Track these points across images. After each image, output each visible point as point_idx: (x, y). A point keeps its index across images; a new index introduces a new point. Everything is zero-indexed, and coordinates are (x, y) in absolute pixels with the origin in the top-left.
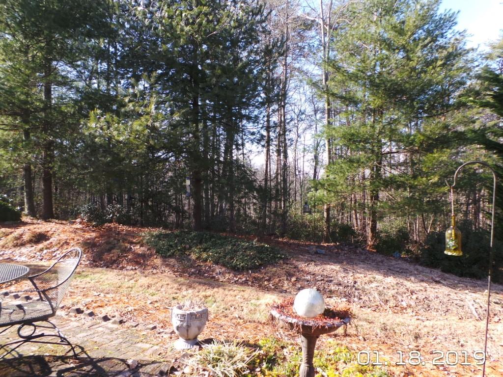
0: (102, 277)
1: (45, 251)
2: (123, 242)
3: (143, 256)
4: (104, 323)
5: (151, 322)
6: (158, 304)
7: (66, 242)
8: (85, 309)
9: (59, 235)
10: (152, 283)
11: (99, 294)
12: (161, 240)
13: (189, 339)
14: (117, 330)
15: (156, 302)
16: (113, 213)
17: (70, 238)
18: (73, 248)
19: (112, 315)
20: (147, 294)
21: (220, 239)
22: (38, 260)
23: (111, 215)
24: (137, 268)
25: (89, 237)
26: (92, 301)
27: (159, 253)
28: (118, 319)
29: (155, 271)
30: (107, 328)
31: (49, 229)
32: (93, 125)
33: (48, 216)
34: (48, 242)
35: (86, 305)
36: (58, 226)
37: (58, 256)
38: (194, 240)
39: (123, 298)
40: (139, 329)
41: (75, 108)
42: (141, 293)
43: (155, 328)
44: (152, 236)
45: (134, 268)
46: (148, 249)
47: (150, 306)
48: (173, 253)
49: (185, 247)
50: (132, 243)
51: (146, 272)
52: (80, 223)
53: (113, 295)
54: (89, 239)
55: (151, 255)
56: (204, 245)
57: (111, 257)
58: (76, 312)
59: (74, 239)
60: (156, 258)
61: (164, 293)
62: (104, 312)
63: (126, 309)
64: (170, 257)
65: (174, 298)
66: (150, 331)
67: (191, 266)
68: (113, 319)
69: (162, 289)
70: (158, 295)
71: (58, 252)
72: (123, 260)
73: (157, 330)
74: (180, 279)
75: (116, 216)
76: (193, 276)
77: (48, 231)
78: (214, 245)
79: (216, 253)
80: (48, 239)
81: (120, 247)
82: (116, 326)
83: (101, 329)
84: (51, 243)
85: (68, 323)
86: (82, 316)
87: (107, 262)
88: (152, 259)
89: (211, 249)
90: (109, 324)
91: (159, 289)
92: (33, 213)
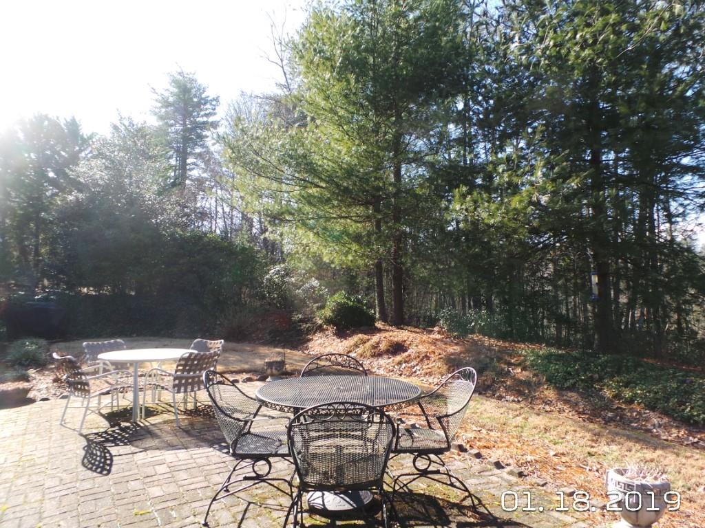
0: (478, 406)
1: (404, 365)
2: (498, 362)
3: (527, 383)
4: (497, 471)
5: (565, 484)
6: (567, 459)
7: (426, 356)
8: (468, 447)
9: (417, 346)
10: (550, 425)
11: (479, 429)
12: (552, 363)
13: (639, 526)
14: (517, 484)
15: (563, 454)
16: (476, 320)
17: (430, 350)
18: (434, 364)
19: (506, 462)
20: (546, 441)
21: (652, 370)
22: (397, 375)
23: (473, 324)
24: (521, 400)
25: (453, 351)
26: (475, 438)
27: (551, 382)
28: (514, 468)
29: (547, 408)
30: (503, 479)
31: (406, 339)
32: (458, 207)
33: (400, 322)
34: (406, 354)
35: (468, 442)
36: (414, 335)
37: (418, 372)
38: (606, 366)
39: (513, 440)
40: (549, 491)
41: (431, 188)
42: (537, 437)
43: (573, 494)
44: (538, 356)
45: (516, 400)
46: (535, 375)
47: (555, 459)
48: (574, 385)
49: (591, 377)
50: (509, 364)
51: (536, 407)
52: (439, 333)
53: (499, 434)
54: (452, 354)
55: (539, 384)
57: (484, 381)
58: (458, 448)
59: (434, 353)
60: (547, 389)
61: (572, 443)
62: (495, 455)
63: (524, 458)
64: (570, 389)
65: (590, 454)
66: (566, 498)
67: (607, 407)
68: (508, 469)
69: (568, 437)
70: (564, 445)
71: (418, 368)
72: (500, 387)
74: (591, 426)
75: (480, 324)
76: (612, 424)
77: (405, 341)
78: (644, 379)
79: (649, 392)
80: (406, 351)
81: (494, 369)
82: (514, 479)
83: (494, 479)
84: (410, 355)
85: (452, 462)
86: (466, 455)
87: (480, 387)
88: (541, 389)
89: (637, 384)
90: (504, 473)
91: (562, 436)
92: (384, 318)
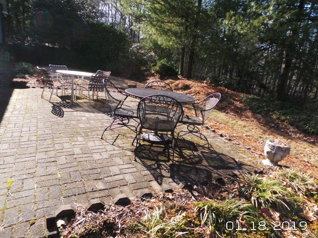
2: (230, 98)
3: (241, 109)
4: (220, 138)
5: (247, 145)
6: (250, 138)
7: (199, 92)
8: (210, 128)
9: (195, 88)
10: (247, 125)
11: (216, 123)
12: (254, 102)
13: (273, 161)
14: (227, 143)
15: (249, 136)
16: (224, 80)
18: (201, 96)
19: (225, 135)
20: (243, 131)
23: (222, 82)
24: (236, 115)
25: (211, 92)
26: (214, 125)
27: (251, 109)
28: (228, 137)
29: (247, 119)
30: (222, 140)
31: (191, 84)
32: (227, 22)
33: (189, 77)
34: (190, 90)
35: (211, 126)
38: (277, 106)
39: (229, 128)
40: (240, 147)
41: (216, 11)
42: (240, 129)
43: (250, 149)
44: (248, 98)
45: (234, 114)
46: (244, 106)
47: (245, 137)
48: (261, 112)
49: (269, 109)
50: (235, 100)
51: (242, 119)
52: (206, 83)
53: (224, 125)
55: (246, 110)
56: (285, 111)
57: (222, 106)
58: (206, 128)
59: (202, 91)
60: (249, 112)
61: (254, 133)
62: (221, 132)
63: (233, 134)
64: (258, 113)
65: (260, 137)
66: (246, 150)
67: (272, 122)
68: (225, 137)
69: (253, 130)
70: (250, 133)
72: (228, 109)
73: (251, 150)
74: (264, 128)
75: (225, 83)
76: (273, 128)
77: (190, 85)
78: (292, 113)
79: (293, 118)
80: (190, 89)
81: (227, 101)
82: (226, 141)
83: (219, 140)
84: (191, 91)
86: (209, 131)
87: (219, 108)
88: (246, 112)
89: (288, 115)
91: (251, 130)
92: (182, 74)
